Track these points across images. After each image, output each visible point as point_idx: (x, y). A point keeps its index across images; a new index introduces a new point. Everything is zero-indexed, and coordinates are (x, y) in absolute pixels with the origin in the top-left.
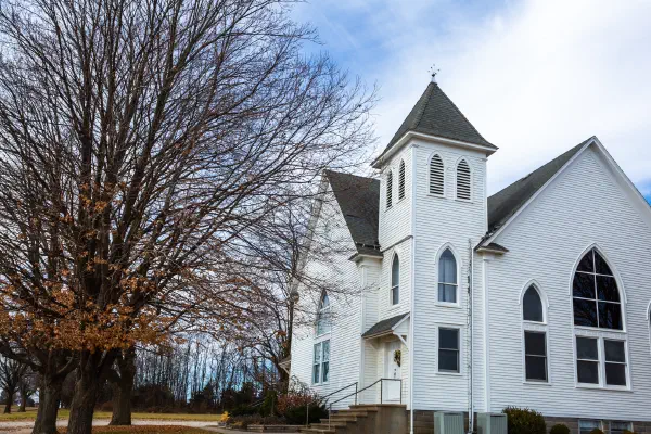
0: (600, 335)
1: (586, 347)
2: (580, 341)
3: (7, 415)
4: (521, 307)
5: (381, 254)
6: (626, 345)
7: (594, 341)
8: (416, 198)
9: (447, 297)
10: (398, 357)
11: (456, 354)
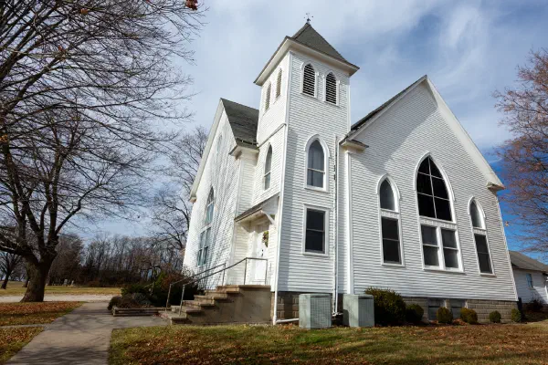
0: (438, 225)
1: (428, 233)
2: (424, 228)
3: (3, 290)
4: (378, 197)
5: (258, 148)
6: (456, 233)
7: (433, 229)
8: (290, 96)
9: (315, 181)
10: (266, 237)
11: (322, 234)
